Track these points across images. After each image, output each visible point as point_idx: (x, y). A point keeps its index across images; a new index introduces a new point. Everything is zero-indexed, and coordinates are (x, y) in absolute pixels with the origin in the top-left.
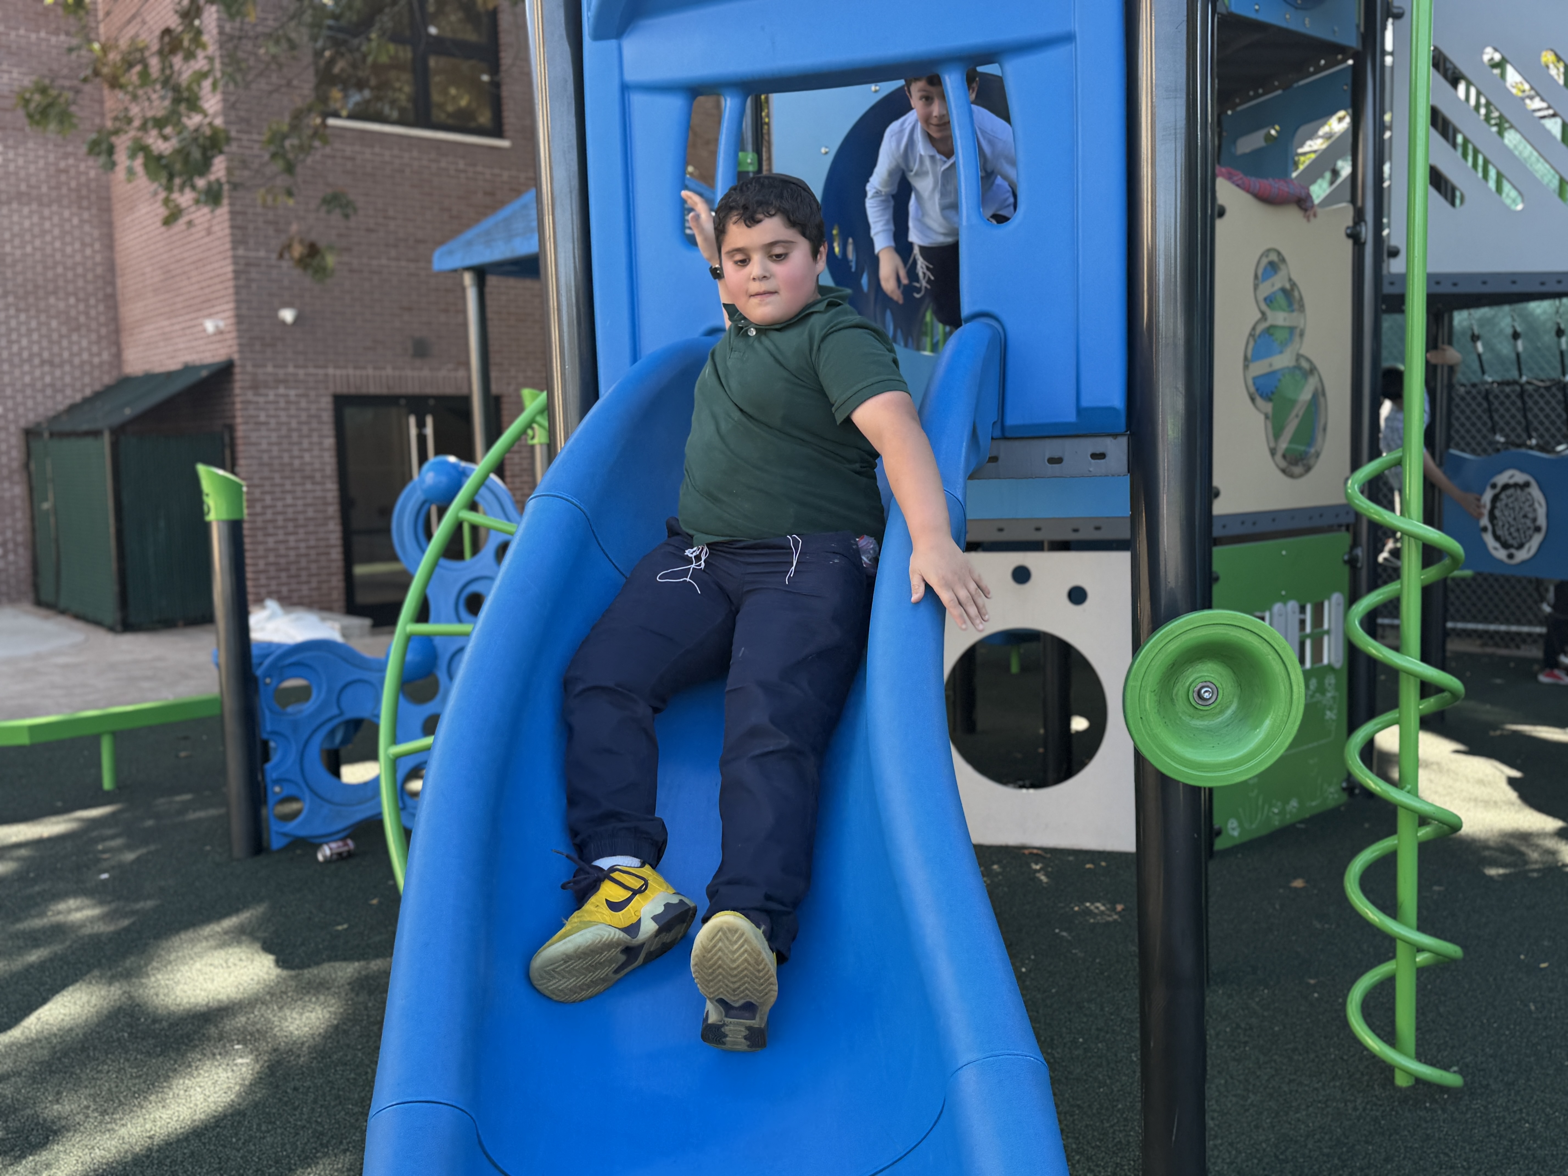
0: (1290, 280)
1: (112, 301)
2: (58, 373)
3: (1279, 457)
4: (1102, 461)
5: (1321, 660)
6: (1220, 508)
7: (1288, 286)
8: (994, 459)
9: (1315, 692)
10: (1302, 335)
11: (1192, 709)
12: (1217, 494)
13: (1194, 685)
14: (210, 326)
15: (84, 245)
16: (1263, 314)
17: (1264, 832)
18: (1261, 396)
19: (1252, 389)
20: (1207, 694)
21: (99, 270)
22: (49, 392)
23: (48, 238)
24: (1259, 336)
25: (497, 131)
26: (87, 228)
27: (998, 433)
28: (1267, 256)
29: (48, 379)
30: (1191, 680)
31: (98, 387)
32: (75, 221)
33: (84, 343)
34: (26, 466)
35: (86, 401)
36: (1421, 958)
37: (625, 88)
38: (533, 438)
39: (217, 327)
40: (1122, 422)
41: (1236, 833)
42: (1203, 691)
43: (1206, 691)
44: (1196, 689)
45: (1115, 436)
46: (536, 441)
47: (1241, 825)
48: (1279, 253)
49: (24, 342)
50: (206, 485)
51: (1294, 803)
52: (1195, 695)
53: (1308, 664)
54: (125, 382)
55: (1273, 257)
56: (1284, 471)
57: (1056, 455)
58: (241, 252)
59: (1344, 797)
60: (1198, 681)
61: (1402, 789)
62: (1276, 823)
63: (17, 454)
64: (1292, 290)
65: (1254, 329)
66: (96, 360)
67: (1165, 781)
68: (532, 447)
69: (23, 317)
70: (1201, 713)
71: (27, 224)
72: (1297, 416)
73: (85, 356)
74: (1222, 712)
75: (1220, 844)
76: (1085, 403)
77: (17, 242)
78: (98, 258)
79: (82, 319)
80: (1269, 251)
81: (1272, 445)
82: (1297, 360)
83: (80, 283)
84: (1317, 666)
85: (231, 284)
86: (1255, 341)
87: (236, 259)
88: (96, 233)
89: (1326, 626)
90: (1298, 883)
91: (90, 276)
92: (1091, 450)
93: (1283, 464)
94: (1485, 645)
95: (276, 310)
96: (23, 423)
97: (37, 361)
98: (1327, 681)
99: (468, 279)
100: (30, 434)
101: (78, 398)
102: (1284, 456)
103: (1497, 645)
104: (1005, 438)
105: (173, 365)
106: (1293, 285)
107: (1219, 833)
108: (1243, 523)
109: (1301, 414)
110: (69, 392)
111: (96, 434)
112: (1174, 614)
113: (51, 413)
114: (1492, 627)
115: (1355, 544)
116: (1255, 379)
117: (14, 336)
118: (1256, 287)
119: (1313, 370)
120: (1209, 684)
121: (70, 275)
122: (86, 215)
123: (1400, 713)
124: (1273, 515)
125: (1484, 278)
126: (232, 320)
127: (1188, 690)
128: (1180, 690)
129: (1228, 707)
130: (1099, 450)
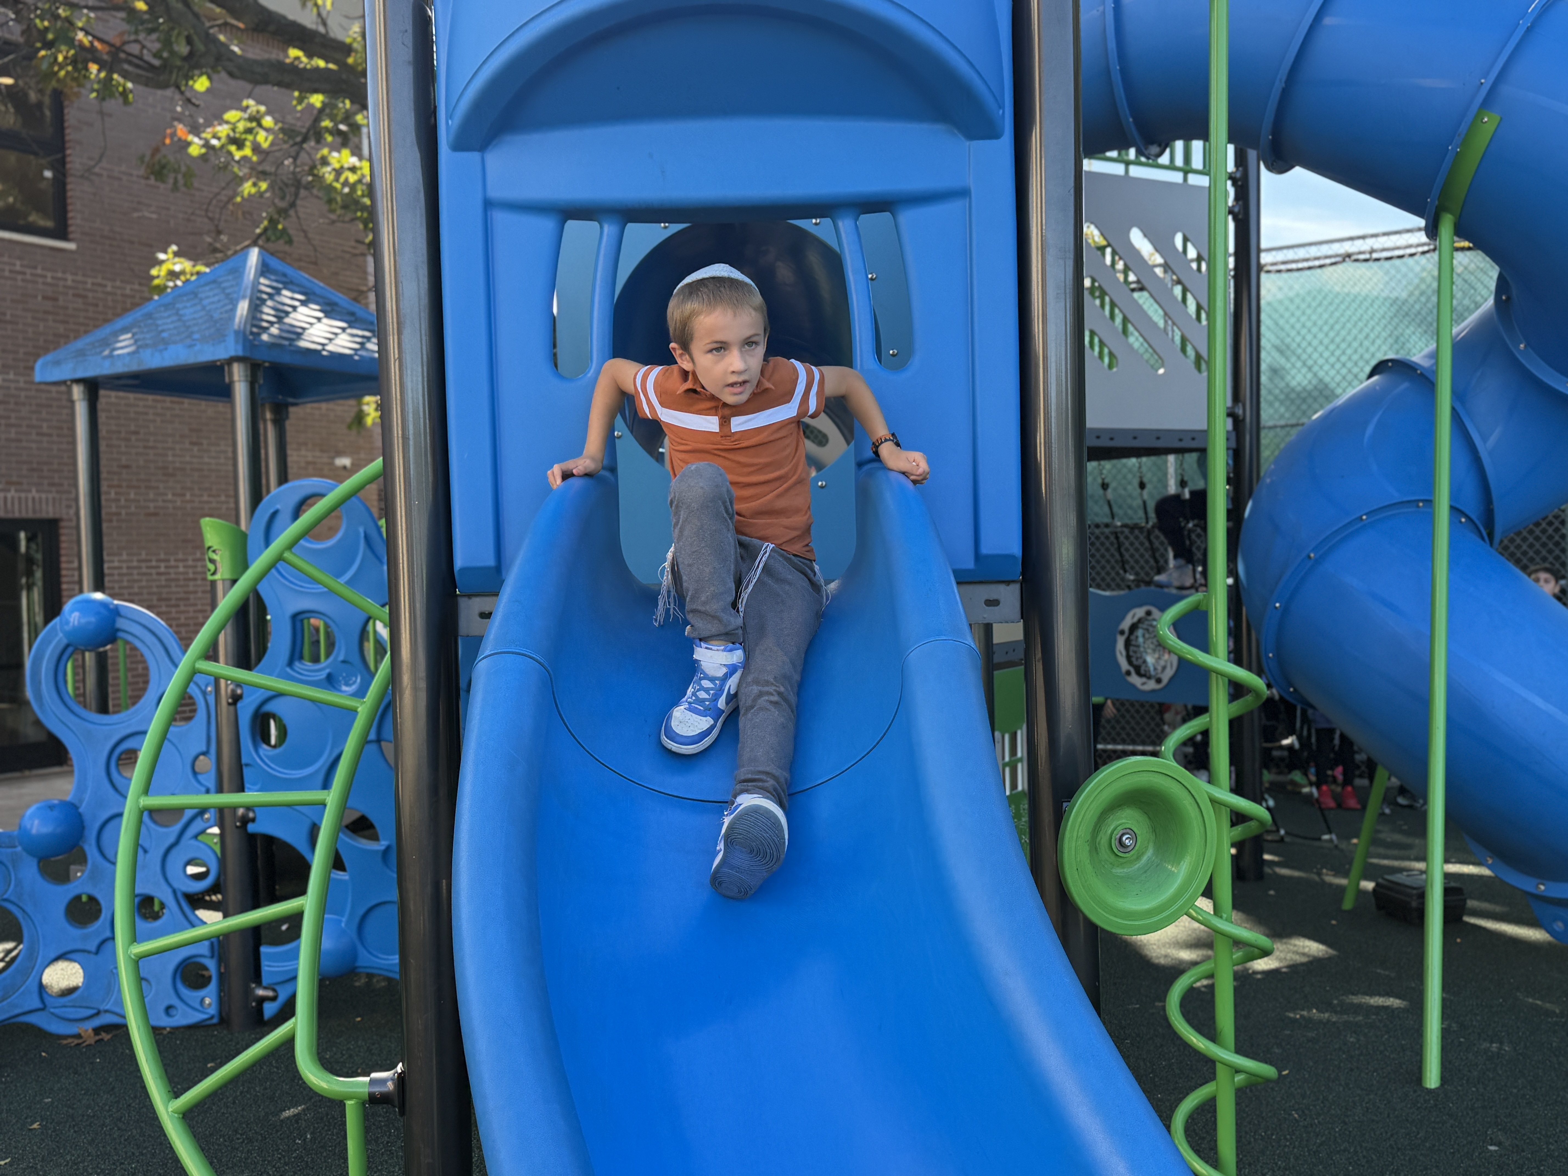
4: (996, 608)
11: (1113, 857)
13: (1115, 832)
20: (1127, 841)
25: (61, 233)
30: (1112, 827)
36: (1237, 1081)
37: (488, 204)
38: (214, 573)
40: (1017, 569)
42: (1124, 838)
43: (1126, 838)
44: (1118, 836)
45: (1008, 583)
46: (217, 577)
52: (1117, 843)
60: (1119, 828)
68: (213, 583)
70: (1121, 860)
74: (1141, 858)
76: (985, 550)
92: (986, 597)
99: (77, 392)
120: (1129, 831)
125: (1135, 434)
127: (1111, 838)
128: (1103, 839)
129: (1143, 854)
130: (993, 596)
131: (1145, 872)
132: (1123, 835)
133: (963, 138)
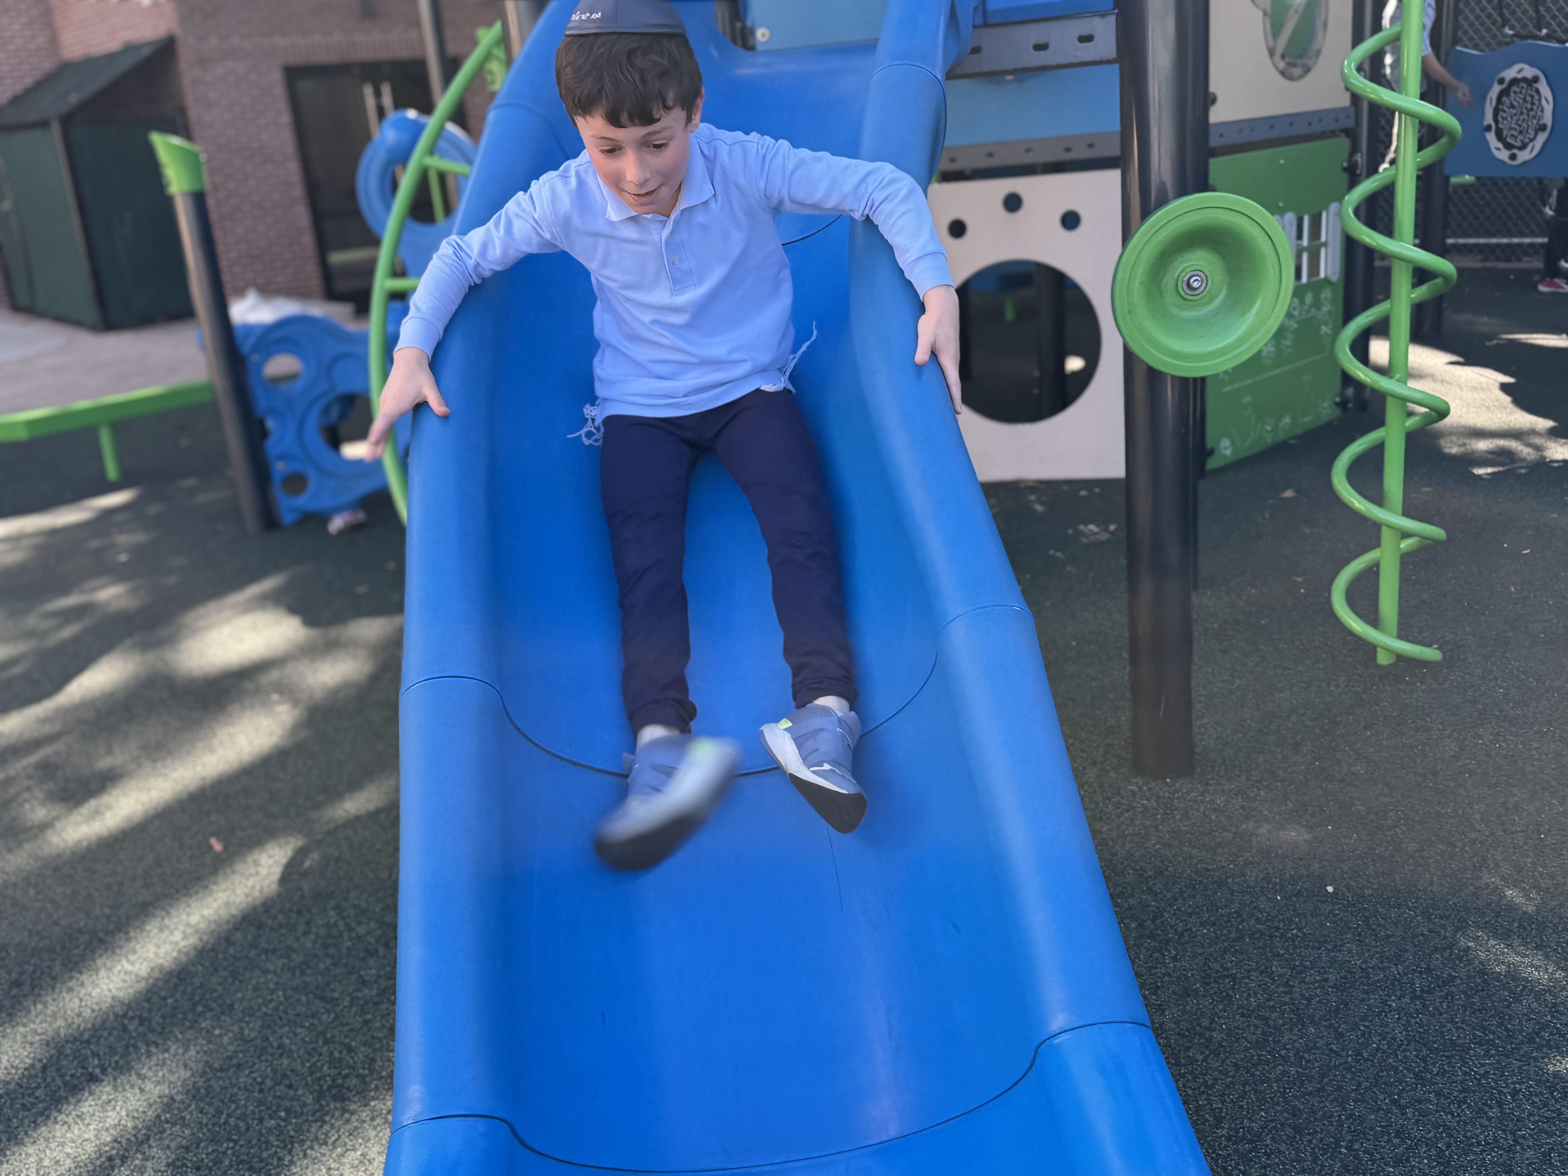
3: (1277, 57)
4: (1090, 44)
5: (1318, 274)
6: (1216, 115)
8: (976, 50)
9: (1310, 307)
11: (1180, 300)
12: (1214, 100)
13: (1183, 274)
17: (1257, 449)
20: (1196, 283)
27: (979, 21)
30: (1180, 270)
33: (16, 27)
36: (1406, 544)
41: (1228, 452)
42: (1192, 280)
43: (1195, 281)
44: (1186, 279)
45: (1103, 16)
47: (1233, 443)
50: (163, 155)
51: (1287, 420)
52: (1185, 286)
53: (1304, 279)
54: (65, 68)
56: (1282, 73)
57: (1042, 41)
59: (1337, 412)
60: (1187, 270)
61: (1391, 378)
62: (1269, 440)
66: (31, 46)
67: (1154, 376)
73: (19, 41)
74: (1211, 300)
75: (1212, 464)
81: (1271, 44)
84: (1314, 279)
89: (1323, 238)
90: (1289, 494)
92: (1079, 33)
93: (1282, 65)
94: (1485, 259)
98: (1323, 296)
102: (1283, 57)
103: (1498, 259)
104: (986, 25)
105: (112, 45)
107: (1211, 452)
108: (1240, 131)
109: (1301, 9)
111: (42, 124)
112: (1163, 201)
114: (1494, 241)
115: (1354, 149)
120: (1197, 272)
123: (1391, 304)
124: (1271, 121)
127: (1177, 281)
128: (1168, 282)
129: (1217, 296)
130: (1086, 32)
131: (1217, 314)
132: (1191, 277)
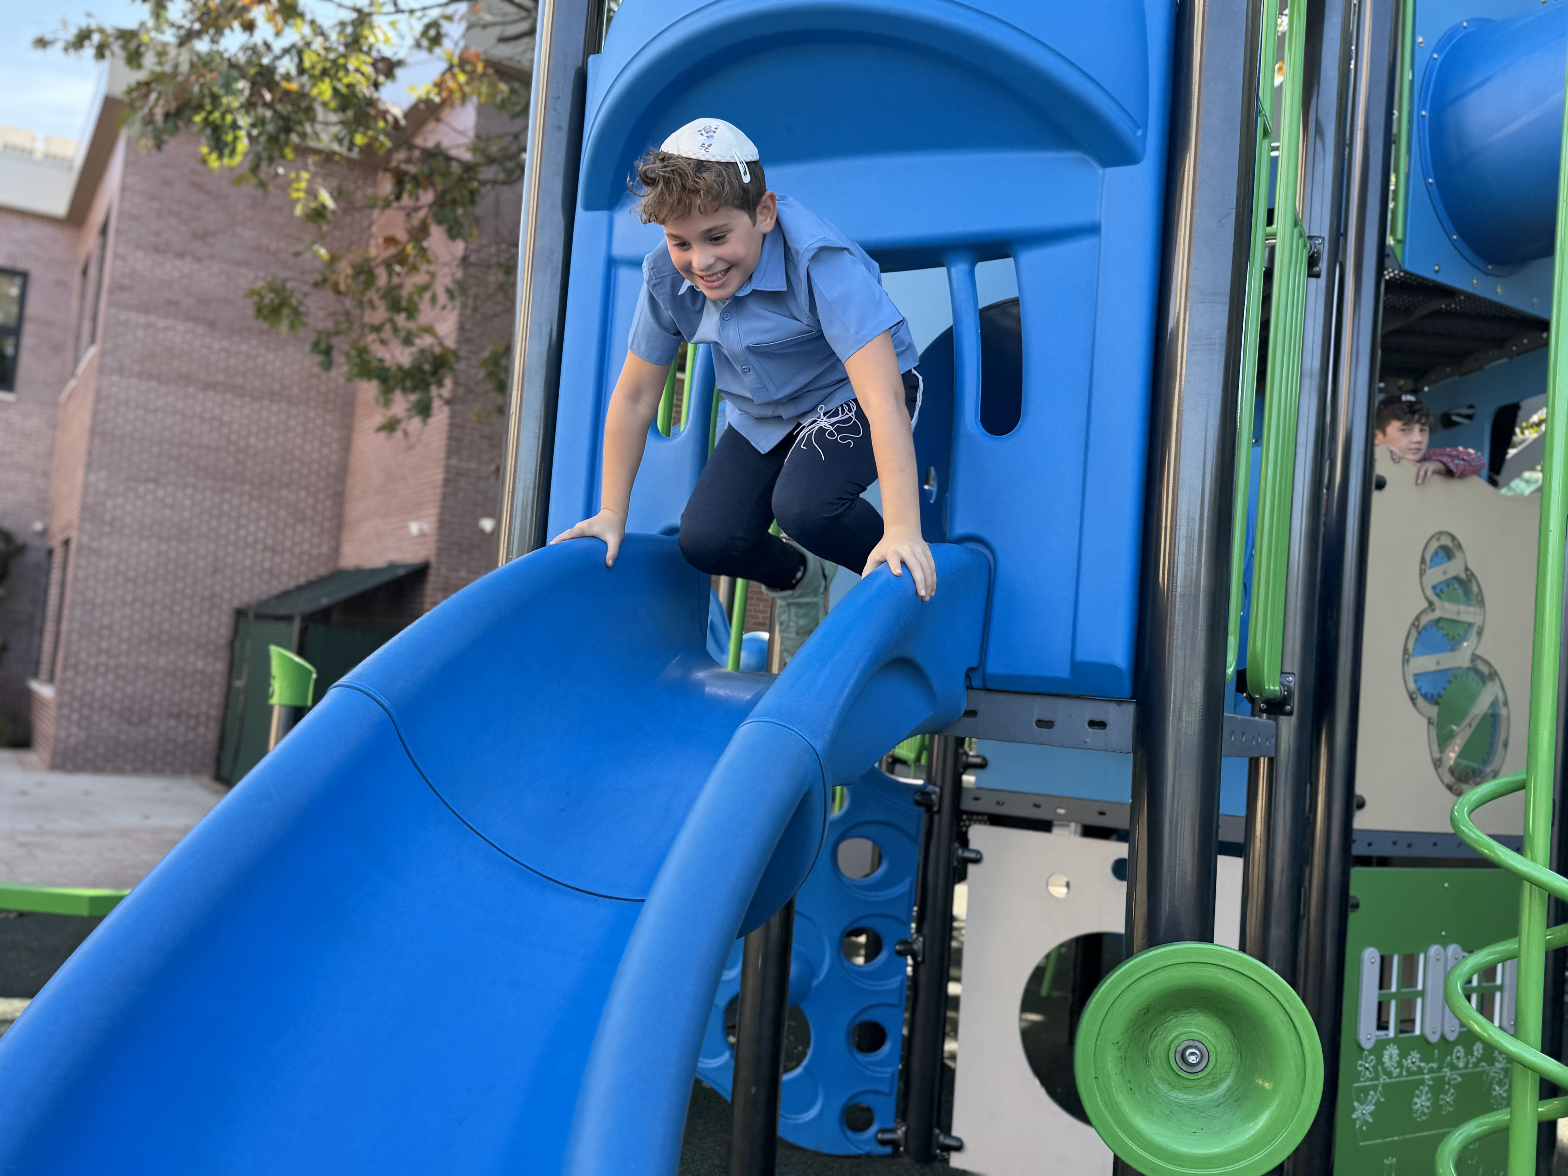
0: (1467, 569)
1: (339, 498)
2: (278, 560)
3: (1444, 771)
6: (1361, 821)
7: (1463, 576)
8: (971, 714)
9: (1479, 1060)
10: (1480, 633)
12: (1361, 805)
13: (1176, 1042)
14: (414, 528)
15: (323, 444)
16: (1431, 604)
18: (1425, 696)
19: (1412, 686)
20: (1193, 1057)
21: (333, 469)
22: (266, 576)
23: (291, 435)
24: (1425, 628)
26: (328, 429)
27: (978, 683)
28: (1438, 539)
29: (267, 565)
30: (1172, 1034)
31: (312, 576)
32: (319, 422)
33: (307, 535)
34: (231, 644)
35: (299, 589)
37: (612, 263)
39: (421, 530)
40: (1126, 686)
42: (1188, 1053)
43: (1192, 1054)
44: (1180, 1048)
45: (1118, 701)
48: (1453, 538)
49: (252, 528)
50: (276, 668)
52: (1178, 1057)
54: (338, 575)
55: (1446, 541)
56: (1450, 788)
57: (1046, 717)
58: (454, 461)
63: (225, 632)
64: (1470, 581)
65: (1418, 618)
66: (315, 552)
69: (255, 505)
70: (1186, 1083)
71: (274, 420)
72: (1470, 725)
73: (306, 546)
74: (1211, 1085)
76: (1082, 656)
77: (262, 435)
78: (334, 458)
79: (309, 512)
80: (1441, 533)
81: (1437, 755)
82: (1472, 661)
83: (313, 478)
85: (439, 491)
86: (1419, 633)
87: (448, 469)
88: (336, 435)
89: (1499, 981)
91: (323, 473)
92: (1089, 717)
93: (1448, 778)
95: (477, 519)
96: (236, 603)
97: (260, 546)
100: (240, 614)
101: (292, 584)
102: (1452, 771)
104: (983, 689)
105: (380, 562)
106: (1471, 576)
108: (1395, 843)
109: (1474, 724)
110: (284, 578)
111: (289, 619)
113: (264, 597)
116: (1417, 677)
117: (243, 521)
118: (1422, 573)
119: (1493, 675)
120: (1197, 1044)
121: (305, 470)
122: (329, 417)
123: (1512, 1114)
124: (1434, 838)
126: (434, 525)
127: (1169, 1048)
128: (1158, 1046)
129: (1222, 1080)
130: (1098, 717)
131: (1219, 1105)
132: (1188, 1047)
133: (1095, 165)
